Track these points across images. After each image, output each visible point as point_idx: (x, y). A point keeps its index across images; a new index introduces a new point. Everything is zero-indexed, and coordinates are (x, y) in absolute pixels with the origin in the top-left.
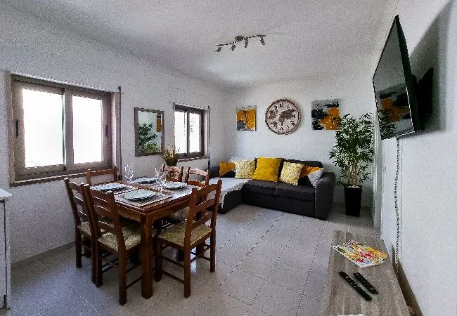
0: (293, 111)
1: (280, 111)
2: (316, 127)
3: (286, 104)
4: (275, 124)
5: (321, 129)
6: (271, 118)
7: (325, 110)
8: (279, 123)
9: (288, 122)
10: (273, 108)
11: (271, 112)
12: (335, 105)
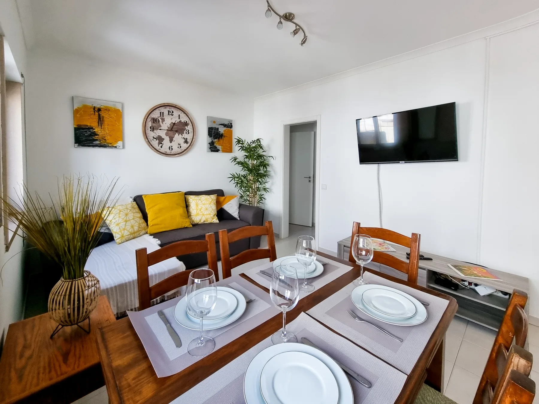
0: (186, 124)
1: (168, 121)
2: (213, 148)
3: (176, 113)
4: (160, 140)
5: (217, 151)
6: (153, 129)
7: (222, 130)
8: (167, 139)
9: (178, 138)
10: (156, 115)
11: (155, 120)
12: (229, 126)
